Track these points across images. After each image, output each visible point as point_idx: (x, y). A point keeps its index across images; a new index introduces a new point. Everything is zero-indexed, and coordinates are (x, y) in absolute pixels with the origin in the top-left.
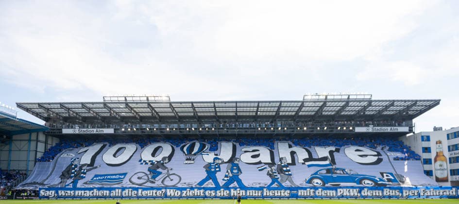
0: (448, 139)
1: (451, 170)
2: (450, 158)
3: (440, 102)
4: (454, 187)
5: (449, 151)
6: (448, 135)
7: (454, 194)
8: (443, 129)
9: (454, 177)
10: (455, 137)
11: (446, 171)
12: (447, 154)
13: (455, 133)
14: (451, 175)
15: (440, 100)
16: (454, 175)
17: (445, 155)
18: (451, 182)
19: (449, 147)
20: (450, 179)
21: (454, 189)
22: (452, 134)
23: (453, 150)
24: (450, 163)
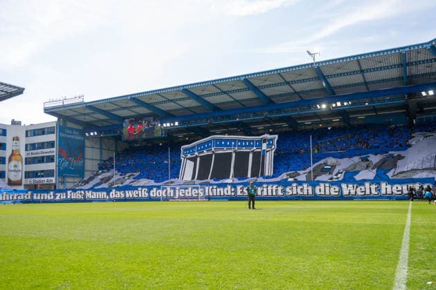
0: (27, 136)
1: (26, 172)
2: (26, 159)
3: (24, 92)
4: (30, 190)
5: (26, 150)
6: (27, 132)
7: (29, 198)
8: (22, 124)
9: (29, 180)
10: (34, 135)
11: (20, 173)
12: (24, 154)
13: (35, 130)
14: (26, 177)
15: (24, 89)
16: (29, 177)
17: (21, 154)
18: (25, 185)
19: (26, 145)
20: (23, 183)
21: (30, 193)
22: (31, 131)
23: (30, 150)
24: (26, 164)
